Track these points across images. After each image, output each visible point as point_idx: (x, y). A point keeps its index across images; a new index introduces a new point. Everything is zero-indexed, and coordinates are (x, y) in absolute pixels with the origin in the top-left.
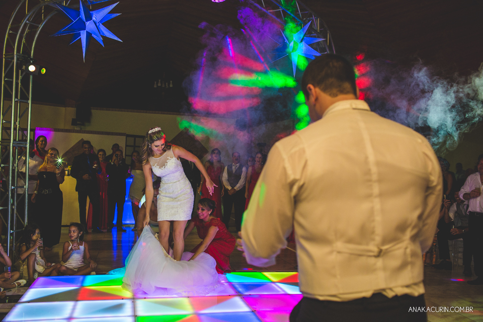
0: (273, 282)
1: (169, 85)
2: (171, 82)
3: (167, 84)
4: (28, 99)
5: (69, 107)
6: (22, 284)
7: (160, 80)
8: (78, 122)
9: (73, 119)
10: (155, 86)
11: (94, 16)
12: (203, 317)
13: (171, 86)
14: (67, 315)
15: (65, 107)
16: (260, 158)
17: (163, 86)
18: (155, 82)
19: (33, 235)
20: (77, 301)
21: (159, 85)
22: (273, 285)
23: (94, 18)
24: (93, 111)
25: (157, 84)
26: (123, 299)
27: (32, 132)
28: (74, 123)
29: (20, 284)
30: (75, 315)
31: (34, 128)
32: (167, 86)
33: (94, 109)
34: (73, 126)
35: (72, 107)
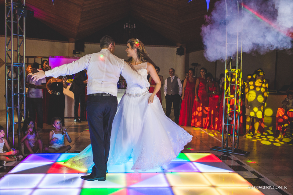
0: (191, 162)
1: (133, 26)
2: (134, 24)
3: (132, 26)
4: (23, 34)
5: (71, 43)
6: (20, 159)
7: (127, 24)
8: (77, 52)
9: (74, 51)
10: (124, 28)
12: (131, 191)
13: (135, 27)
14: (34, 186)
15: (69, 43)
16: (191, 73)
17: (130, 27)
18: (125, 25)
19: (28, 125)
20: (47, 173)
21: (127, 27)
22: (191, 164)
24: (86, 45)
25: (125, 26)
26: (79, 173)
28: (74, 52)
29: (19, 158)
30: (40, 186)
31: (48, 56)
32: (132, 27)
33: (86, 44)
34: (73, 55)
35: (73, 43)
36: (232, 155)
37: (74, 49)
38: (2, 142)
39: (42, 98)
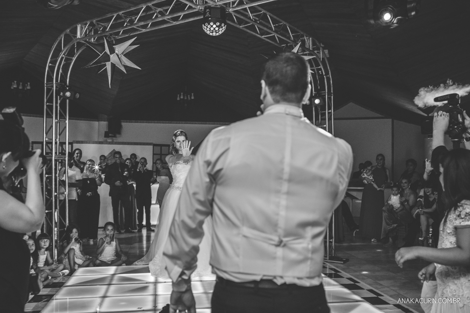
1: (191, 97)
2: (193, 94)
3: (189, 96)
4: (66, 119)
5: (102, 121)
6: (66, 274)
7: (182, 93)
8: (110, 135)
9: (106, 132)
10: (178, 99)
11: (117, 49)
13: (193, 98)
17: (186, 98)
18: (178, 95)
21: (182, 97)
23: (116, 52)
24: (123, 124)
25: (180, 97)
26: (147, 283)
27: (70, 146)
28: (107, 135)
29: (64, 274)
31: (72, 141)
32: (189, 98)
33: (124, 122)
34: (106, 138)
35: (104, 121)
36: (327, 263)
37: (106, 130)
38: (45, 254)
39: (77, 200)
